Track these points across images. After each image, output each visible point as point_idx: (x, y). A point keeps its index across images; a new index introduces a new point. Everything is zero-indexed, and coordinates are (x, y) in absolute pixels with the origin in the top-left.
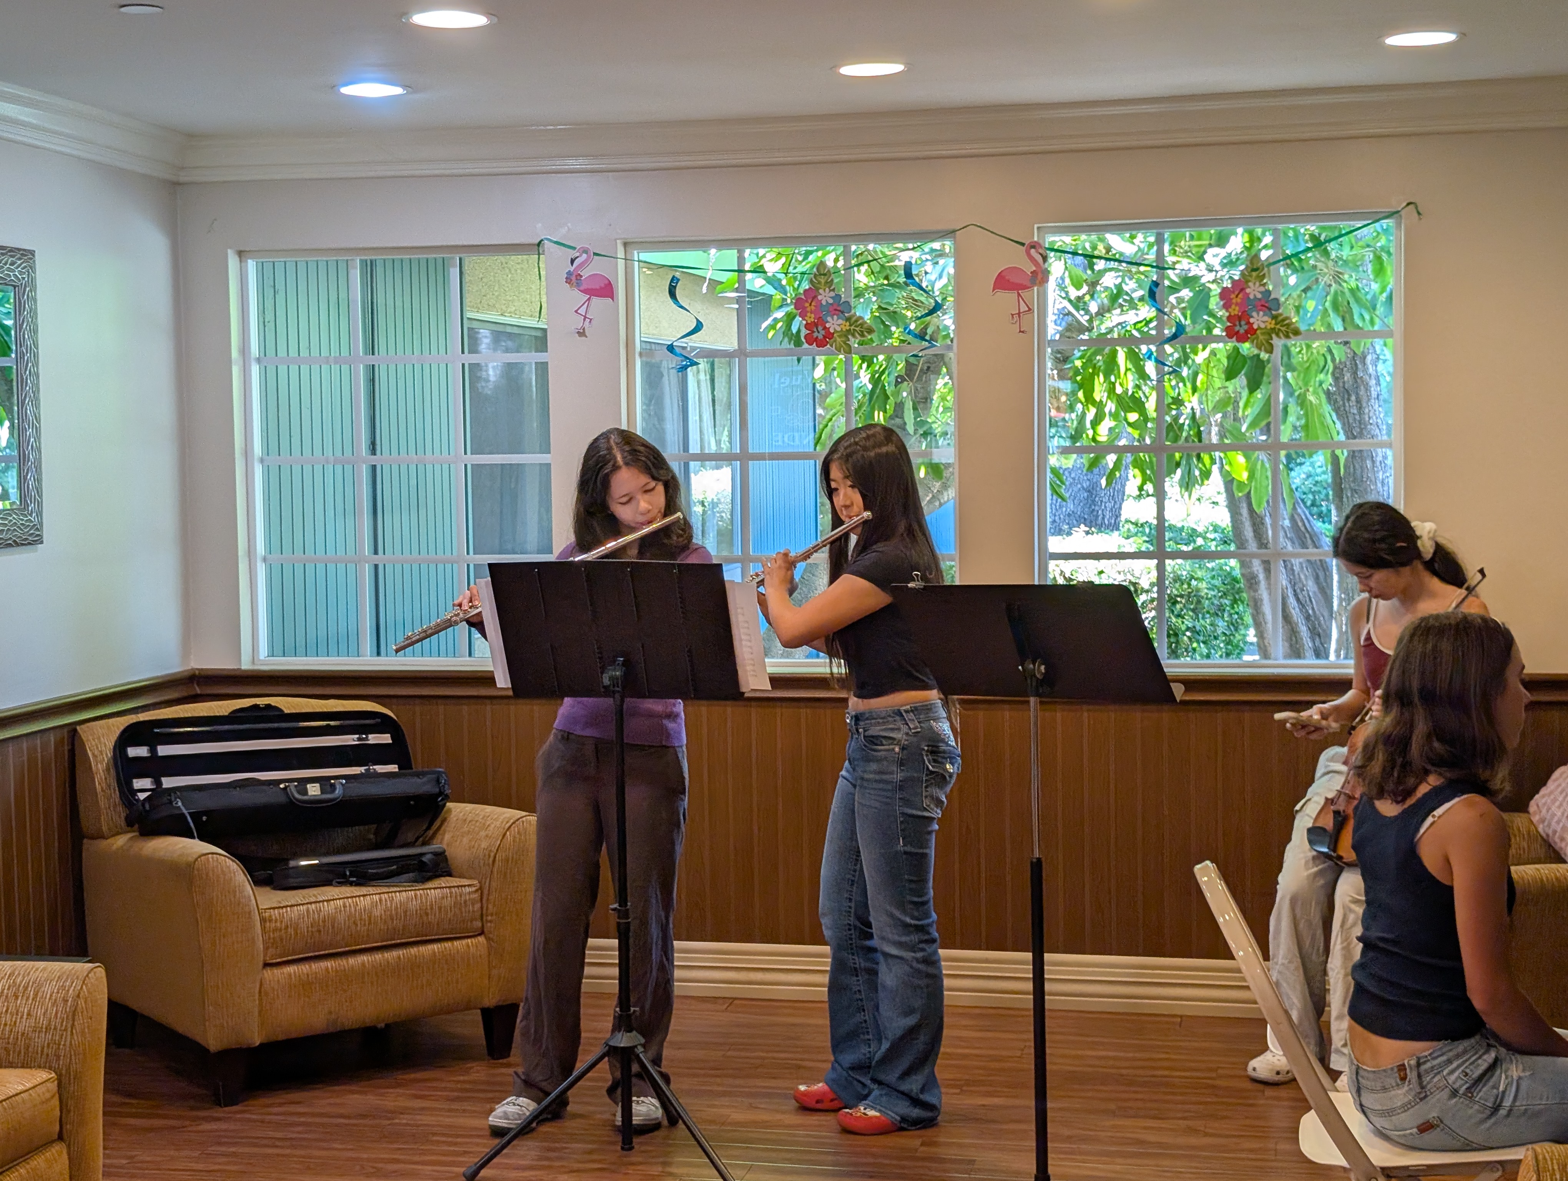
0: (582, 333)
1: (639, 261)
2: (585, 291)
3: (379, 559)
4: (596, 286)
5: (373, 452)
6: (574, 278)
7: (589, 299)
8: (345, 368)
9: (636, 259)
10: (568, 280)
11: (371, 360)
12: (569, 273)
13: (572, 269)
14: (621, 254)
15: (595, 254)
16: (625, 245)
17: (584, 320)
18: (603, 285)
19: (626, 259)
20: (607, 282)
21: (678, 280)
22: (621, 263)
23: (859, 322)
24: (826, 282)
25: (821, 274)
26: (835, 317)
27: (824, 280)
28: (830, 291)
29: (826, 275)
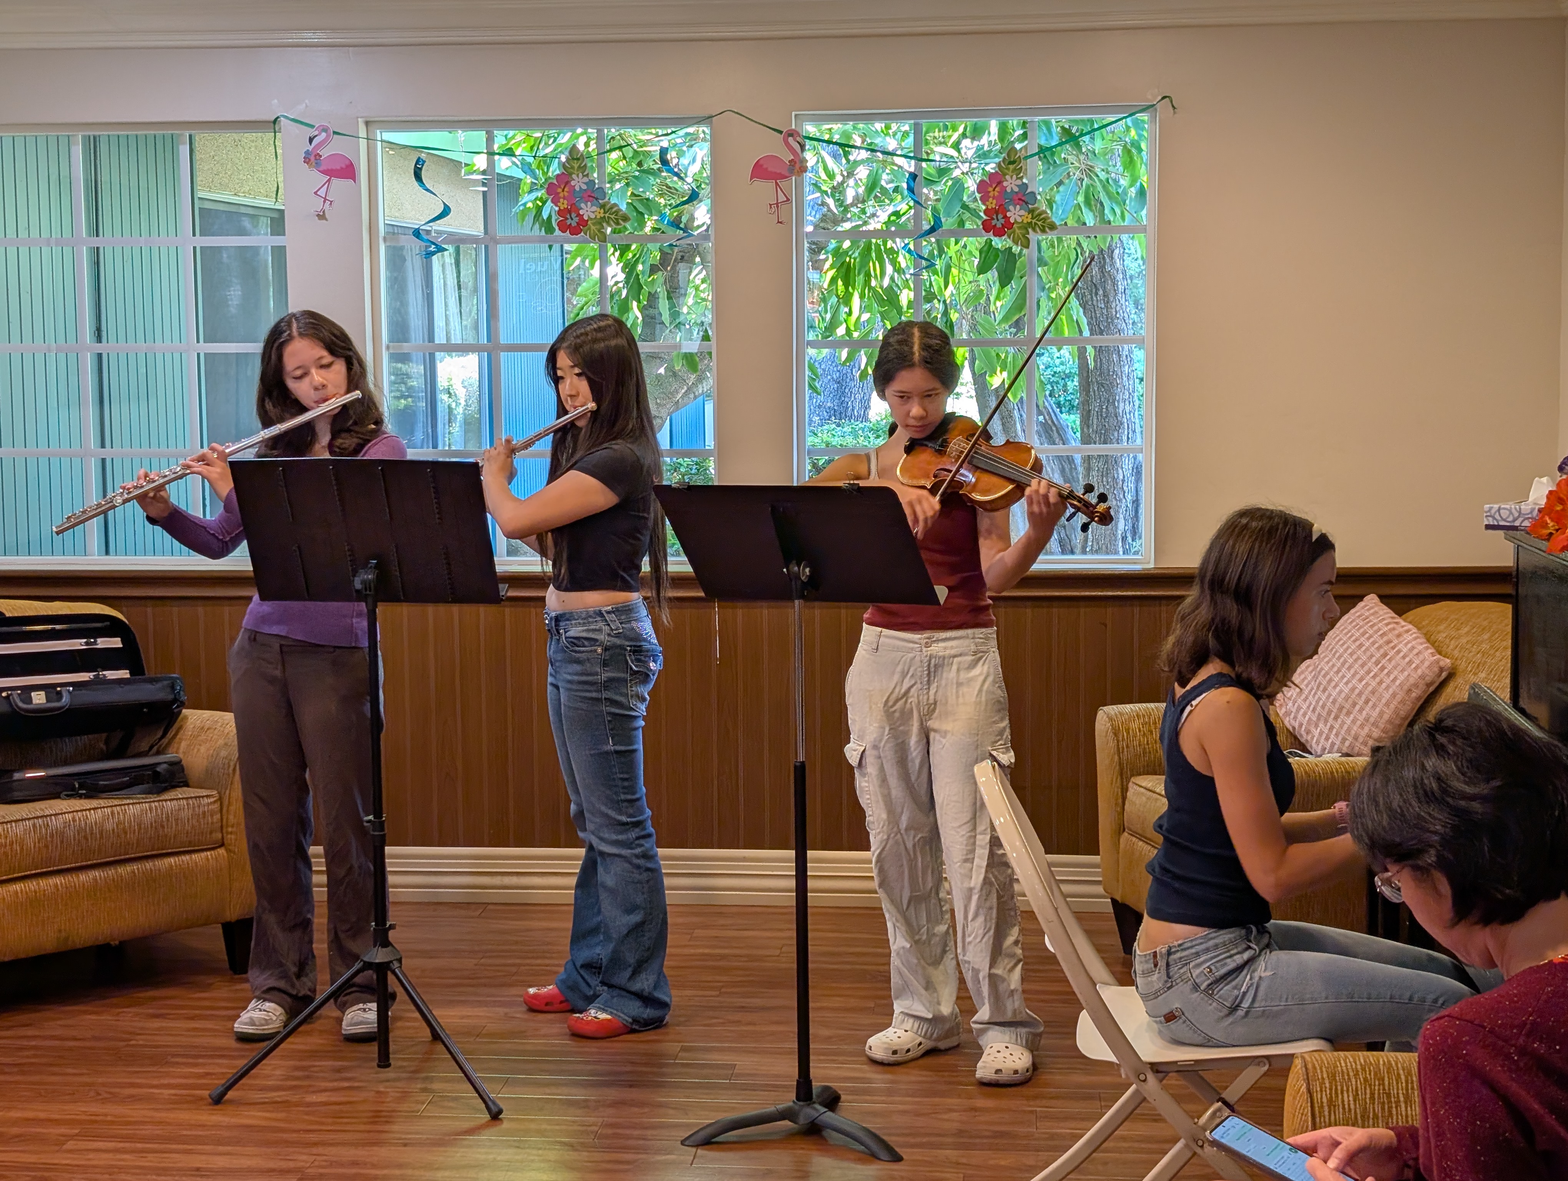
0: (322, 216)
1: (382, 141)
2: (324, 172)
3: (106, 453)
4: (337, 167)
5: (99, 339)
6: (312, 158)
7: (329, 181)
8: (67, 250)
9: (379, 138)
10: (307, 160)
11: (95, 242)
12: (307, 152)
13: (310, 148)
14: (362, 133)
15: (335, 133)
16: (367, 123)
17: (324, 202)
18: (344, 166)
19: (368, 139)
20: (347, 163)
21: (424, 162)
22: (363, 143)
23: (614, 210)
24: (579, 167)
25: (573, 159)
26: (589, 203)
27: (576, 165)
28: (584, 176)
29: (578, 159)
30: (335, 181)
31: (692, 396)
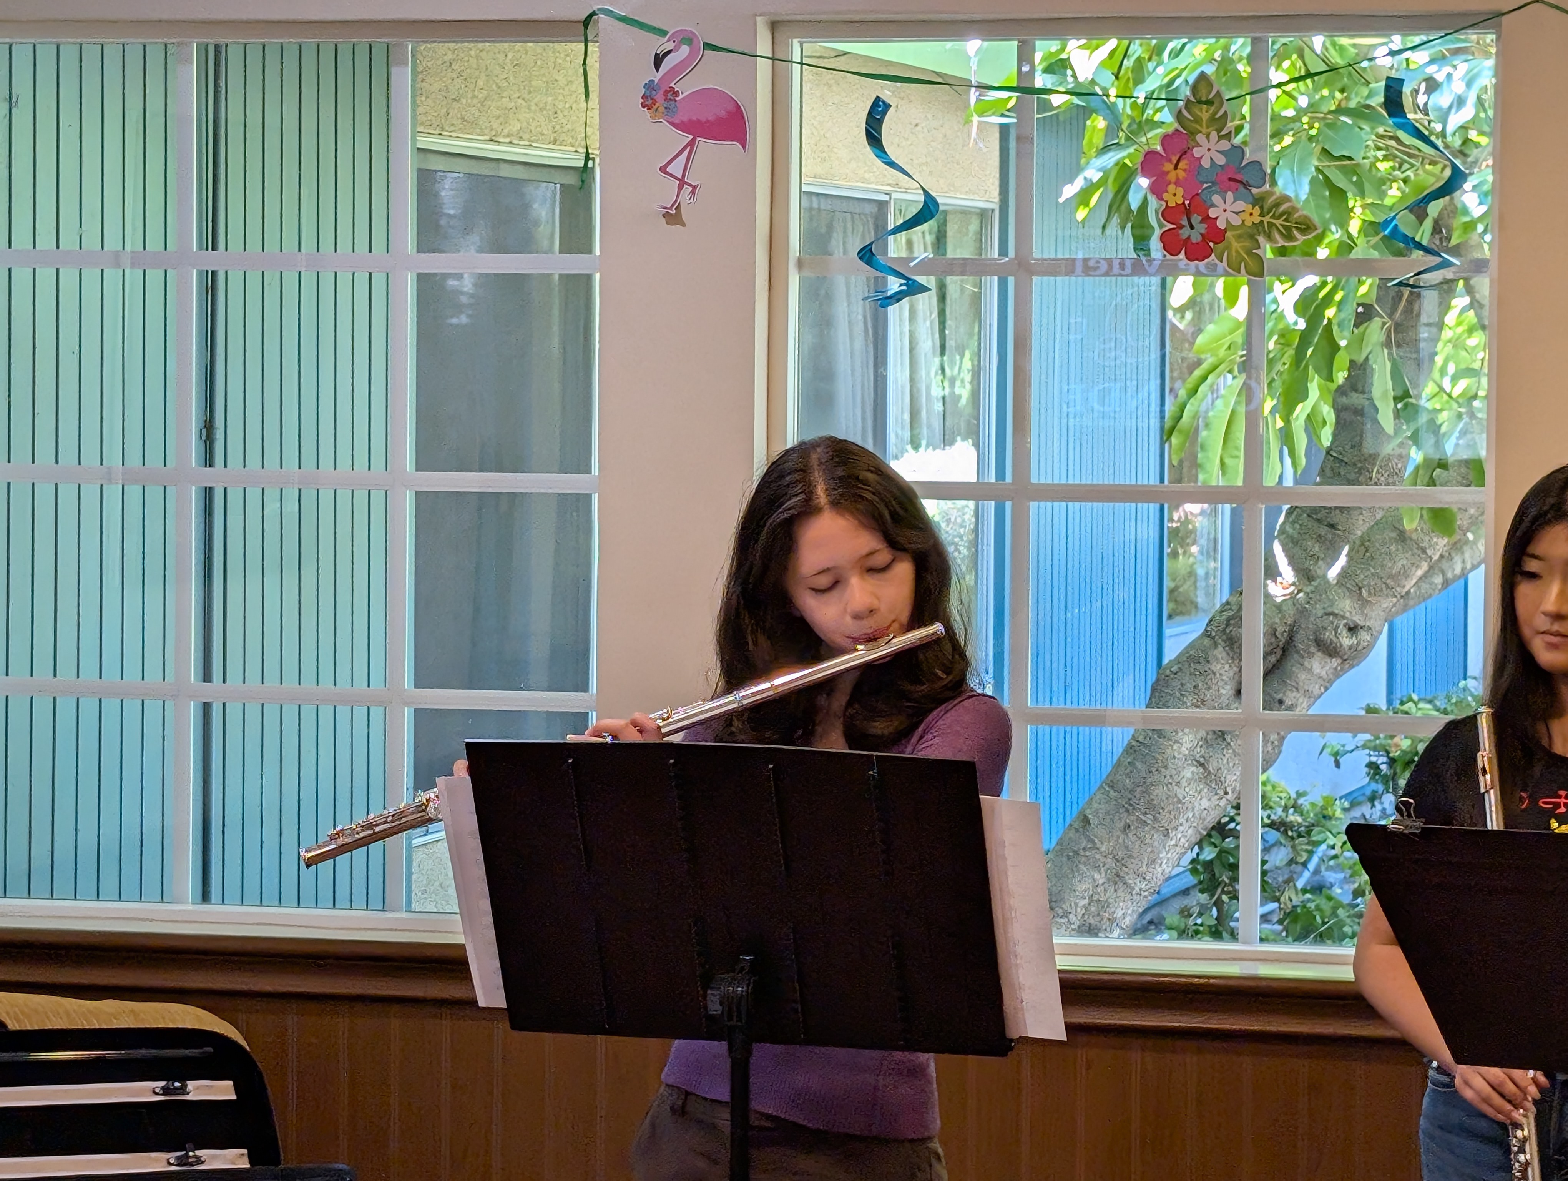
0: (673, 216)
1: (802, 64)
2: (682, 127)
3: (214, 691)
4: (709, 114)
5: (209, 461)
6: (659, 97)
7: (691, 144)
8: (155, 277)
9: (797, 58)
10: (648, 102)
11: (212, 261)
12: (650, 86)
13: (657, 77)
14: (763, 47)
16: (774, 26)
17: (680, 188)
18: (723, 114)
19: (773, 59)
20: (731, 107)
21: (888, 106)
22: (763, 67)
23: (1282, 208)
24: (1212, 119)
25: (1200, 102)
26: (1230, 194)
27: (1204, 114)
28: (1220, 138)
29: (1209, 103)
30: (705, 146)
31: (1438, 580)
